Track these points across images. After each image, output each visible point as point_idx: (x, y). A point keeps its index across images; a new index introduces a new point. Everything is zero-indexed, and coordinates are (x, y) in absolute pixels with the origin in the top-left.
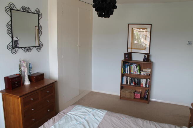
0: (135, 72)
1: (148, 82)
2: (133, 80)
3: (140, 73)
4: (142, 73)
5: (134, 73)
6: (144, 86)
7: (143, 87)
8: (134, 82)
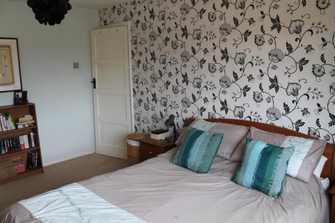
0: (6, 128)
1: (32, 138)
2: (4, 143)
3: (16, 126)
4: (20, 127)
5: (4, 130)
6: (27, 146)
7: (25, 149)
8: (6, 148)
